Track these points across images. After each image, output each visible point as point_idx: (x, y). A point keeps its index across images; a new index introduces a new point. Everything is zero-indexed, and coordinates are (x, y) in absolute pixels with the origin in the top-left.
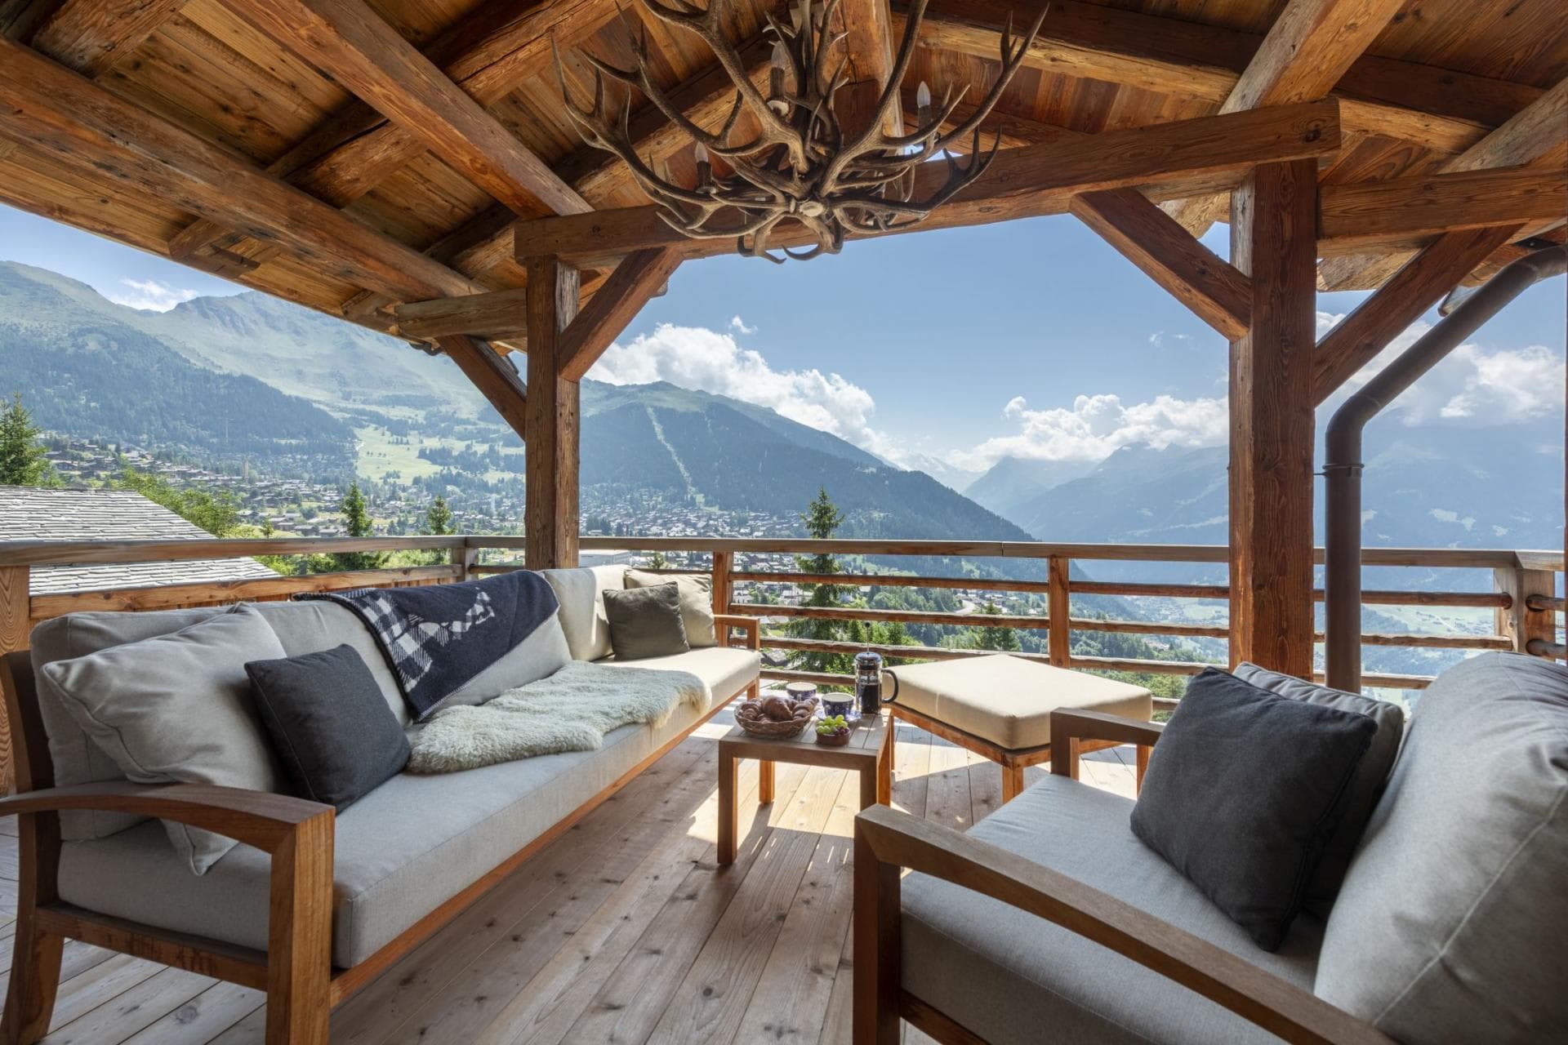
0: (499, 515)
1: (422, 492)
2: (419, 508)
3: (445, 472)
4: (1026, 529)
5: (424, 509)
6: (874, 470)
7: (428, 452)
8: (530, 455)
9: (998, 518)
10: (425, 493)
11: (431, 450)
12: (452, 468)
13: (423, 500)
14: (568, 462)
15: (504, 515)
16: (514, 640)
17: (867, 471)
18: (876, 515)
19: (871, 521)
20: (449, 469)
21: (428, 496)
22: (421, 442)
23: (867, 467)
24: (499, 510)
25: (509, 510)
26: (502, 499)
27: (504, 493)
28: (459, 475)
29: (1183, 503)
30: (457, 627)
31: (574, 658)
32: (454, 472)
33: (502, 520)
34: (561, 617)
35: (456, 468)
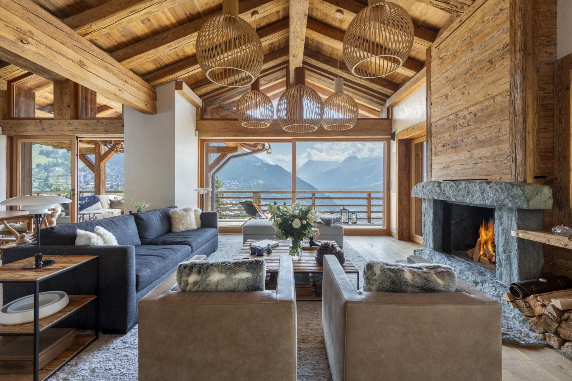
0: (85, 182)
1: (41, 171)
2: (40, 179)
3: (55, 161)
4: (316, 187)
5: (43, 179)
6: (260, 164)
7: (45, 152)
8: (95, 176)
9: (306, 182)
10: (43, 171)
11: (46, 151)
12: (59, 160)
13: (42, 175)
14: (103, 177)
15: (88, 182)
16: (92, 205)
17: (257, 164)
18: (260, 182)
19: (259, 184)
20: (57, 160)
21: (45, 173)
22: (41, 147)
23: (257, 163)
24: (85, 179)
25: (90, 180)
26: (86, 175)
27: (88, 172)
28: (62, 163)
29: (367, 177)
30: (83, 202)
31: (103, 208)
32: (60, 161)
33: (86, 185)
34: (101, 202)
35: (61, 160)
